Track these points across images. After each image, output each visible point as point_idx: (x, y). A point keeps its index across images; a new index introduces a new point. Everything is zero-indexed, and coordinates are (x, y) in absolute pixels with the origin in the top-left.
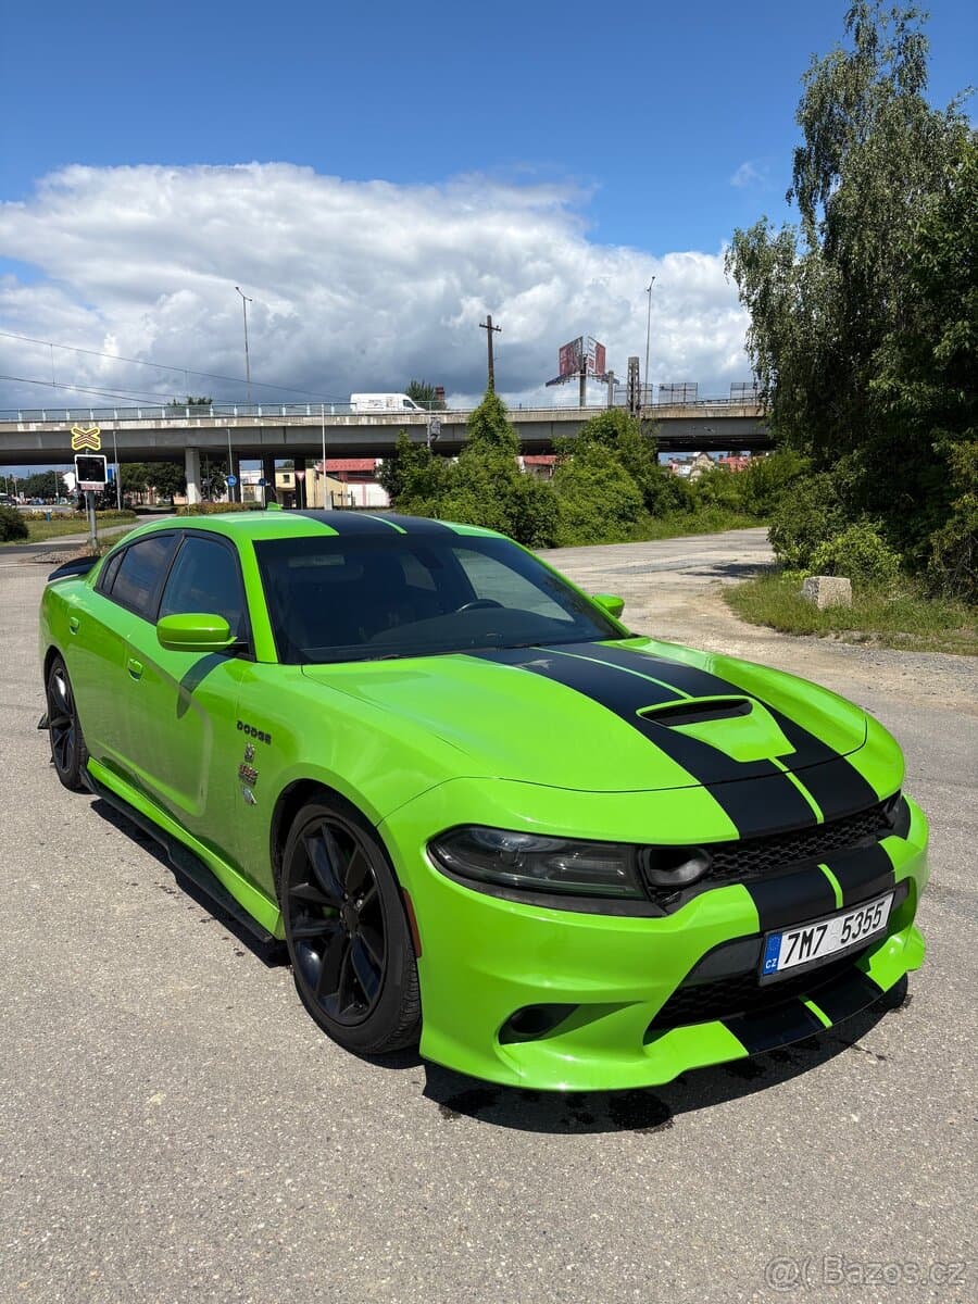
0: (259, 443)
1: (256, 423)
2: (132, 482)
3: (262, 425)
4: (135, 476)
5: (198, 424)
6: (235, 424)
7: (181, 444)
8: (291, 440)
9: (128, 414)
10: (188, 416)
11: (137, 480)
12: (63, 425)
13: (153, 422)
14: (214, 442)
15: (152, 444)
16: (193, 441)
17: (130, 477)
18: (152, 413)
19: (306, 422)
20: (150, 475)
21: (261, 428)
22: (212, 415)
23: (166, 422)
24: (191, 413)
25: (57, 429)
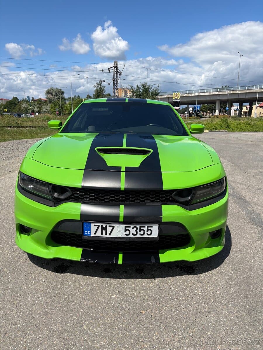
0: (238, 98)
1: (238, 92)
2: (204, 110)
3: (239, 92)
4: (205, 108)
5: (221, 93)
6: (231, 92)
7: (216, 99)
8: (248, 97)
9: (203, 91)
10: (218, 91)
11: (206, 109)
12: (186, 95)
13: (209, 93)
14: (224, 98)
15: (208, 99)
16: (219, 98)
17: (204, 109)
18: (209, 91)
19: (253, 91)
20: (209, 108)
21: (239, 93)
22: (225, 90)
23: (212, 93)
24: (219, 90)
25: (185, 96)
